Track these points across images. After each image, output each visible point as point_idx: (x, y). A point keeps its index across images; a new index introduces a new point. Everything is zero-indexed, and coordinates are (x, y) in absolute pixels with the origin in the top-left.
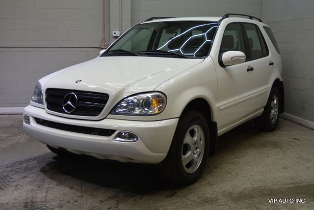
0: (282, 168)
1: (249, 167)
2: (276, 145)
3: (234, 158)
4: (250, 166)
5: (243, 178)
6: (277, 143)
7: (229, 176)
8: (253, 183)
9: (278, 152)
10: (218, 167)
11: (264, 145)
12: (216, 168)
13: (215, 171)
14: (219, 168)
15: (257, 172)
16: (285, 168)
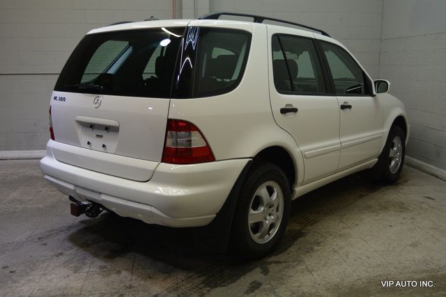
0: (410, 245)
1: (365, 243)
2: (402, 207)
3: (344, 228)
4: (365, 241)
5: (355, 261)
6: (403, 204)
7: (336, 257)
8: (369, 270)
9: (404, 219)
10: (320, 243)
11: (384, 208)
12: (318, 244)
13: (316, 248)
14: (322, 244)
15: (375, 251)
16: (414, 245)
